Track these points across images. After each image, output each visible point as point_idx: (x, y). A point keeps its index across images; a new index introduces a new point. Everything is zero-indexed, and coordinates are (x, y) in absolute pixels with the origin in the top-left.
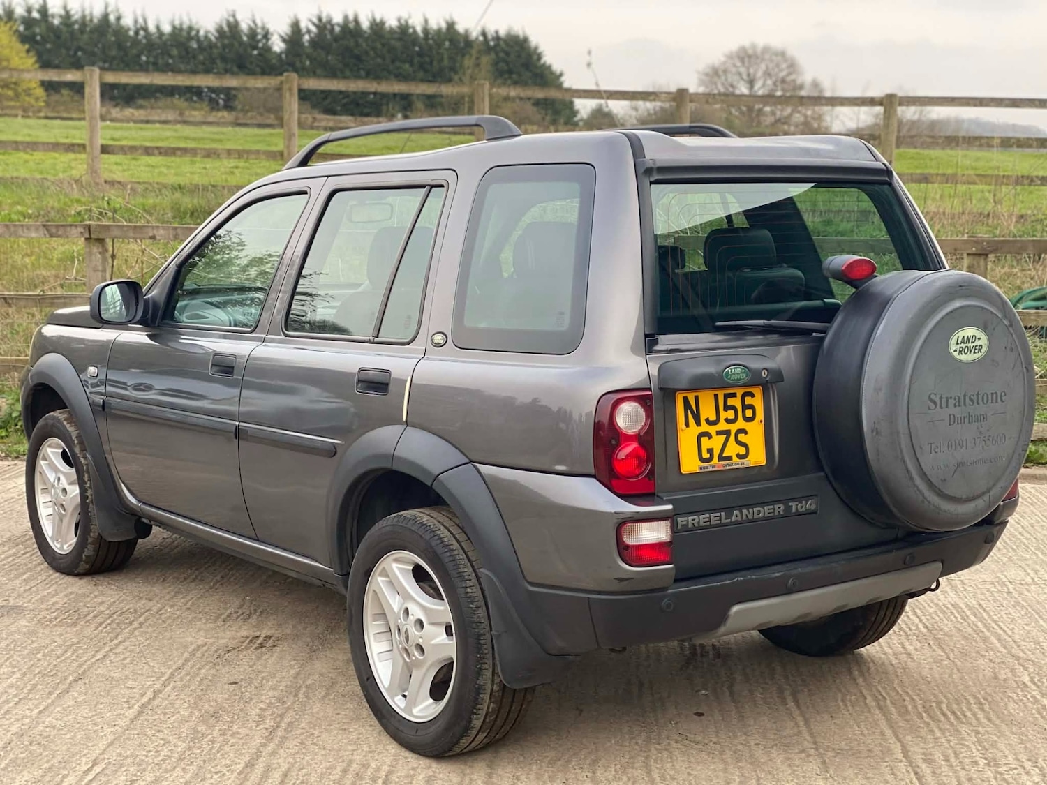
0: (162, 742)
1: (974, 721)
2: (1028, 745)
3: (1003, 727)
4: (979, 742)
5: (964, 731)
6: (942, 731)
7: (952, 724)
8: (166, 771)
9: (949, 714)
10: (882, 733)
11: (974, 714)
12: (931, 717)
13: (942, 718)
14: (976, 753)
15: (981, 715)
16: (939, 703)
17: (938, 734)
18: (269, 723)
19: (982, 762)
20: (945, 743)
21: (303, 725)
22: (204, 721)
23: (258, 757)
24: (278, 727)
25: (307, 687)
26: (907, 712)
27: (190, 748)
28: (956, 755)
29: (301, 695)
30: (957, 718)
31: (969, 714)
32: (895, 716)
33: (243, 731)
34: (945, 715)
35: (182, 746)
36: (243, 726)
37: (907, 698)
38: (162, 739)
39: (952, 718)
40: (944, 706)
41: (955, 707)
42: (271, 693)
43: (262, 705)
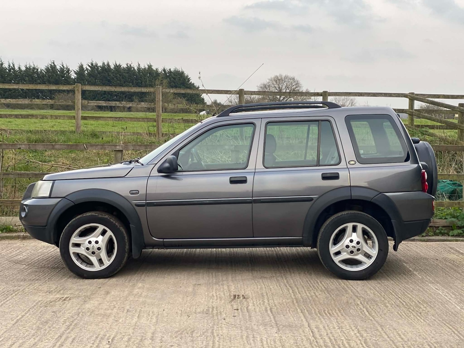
0: (25, 331)
1: (336, 316)
2: (355, 322)
3: (347, 317)
4: (337, 322)
5: (332, 319)
6: (324, 319)
7: (328, 317)
8: (27, 339)
9: (328, 314)
10: (302, 320)
11: (337, 314)
12: (321, 315)
13: (325, 315)
14: (335, 325)
15: (339, 314)
16: (324, 311)
17: (322, 320)
18: (67, 324)
19: (337, 328)
20: (325, 323)
21: (81, 324)
22: (42, 324)
23: (63, 334)
24: (71, 325)
25: (83, 312)
26: (312, 314)
27: (36, 332)
28: (328, 326)
29: (80, 315)
30: (330, 315)
31: (335, 314)
32: (307, 315)
33: (57, 327)
34: (326, 314)
35: (33, 332)
36: (57, 325)
37: (313, 309)
38: (26, 330)
39: (329, 315)
40: (326, 312)
41: (330, 311)
42: (68, 315)
43: (65, 319)
